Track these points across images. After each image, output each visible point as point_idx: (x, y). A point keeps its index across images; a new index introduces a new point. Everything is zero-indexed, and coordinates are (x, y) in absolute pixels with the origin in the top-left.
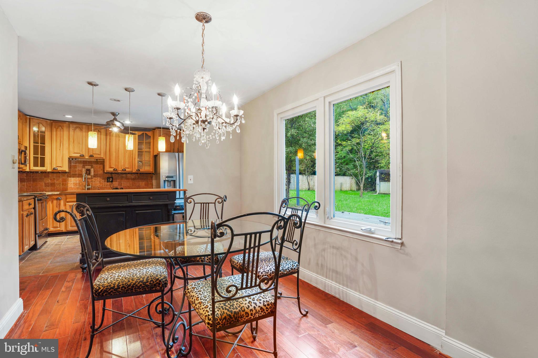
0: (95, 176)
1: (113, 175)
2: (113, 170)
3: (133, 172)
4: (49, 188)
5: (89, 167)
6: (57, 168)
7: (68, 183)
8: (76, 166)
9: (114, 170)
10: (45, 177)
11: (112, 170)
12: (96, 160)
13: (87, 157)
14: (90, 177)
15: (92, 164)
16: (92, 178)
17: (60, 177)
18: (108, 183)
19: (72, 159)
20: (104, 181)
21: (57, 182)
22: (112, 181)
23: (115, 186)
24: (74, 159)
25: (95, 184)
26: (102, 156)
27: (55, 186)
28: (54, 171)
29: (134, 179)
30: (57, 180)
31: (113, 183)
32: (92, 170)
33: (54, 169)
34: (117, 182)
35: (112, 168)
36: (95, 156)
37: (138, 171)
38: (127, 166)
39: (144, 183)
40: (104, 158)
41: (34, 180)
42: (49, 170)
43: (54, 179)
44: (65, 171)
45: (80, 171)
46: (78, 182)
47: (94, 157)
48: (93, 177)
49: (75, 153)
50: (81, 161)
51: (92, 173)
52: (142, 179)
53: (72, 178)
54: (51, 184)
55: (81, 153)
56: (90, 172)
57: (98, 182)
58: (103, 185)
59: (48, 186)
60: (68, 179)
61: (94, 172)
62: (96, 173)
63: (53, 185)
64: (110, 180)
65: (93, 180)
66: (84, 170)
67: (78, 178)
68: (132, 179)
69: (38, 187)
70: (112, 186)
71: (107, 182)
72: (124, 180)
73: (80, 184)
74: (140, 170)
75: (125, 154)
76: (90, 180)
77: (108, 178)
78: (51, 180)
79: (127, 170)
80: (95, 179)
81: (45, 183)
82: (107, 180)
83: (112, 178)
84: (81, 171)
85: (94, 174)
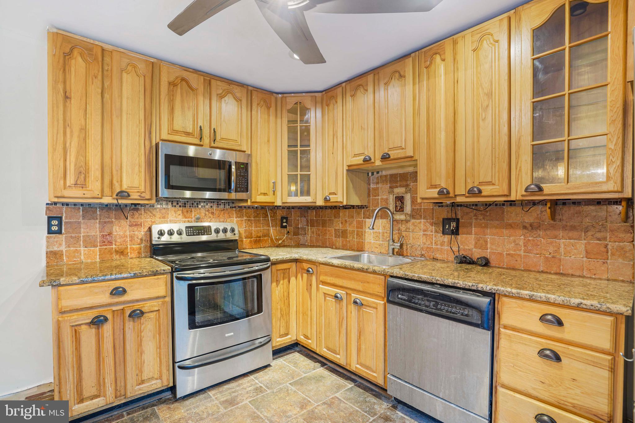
0: (415, 214)
1: (460, 213)
2: (436, 195)
3: (513, 198)
5: (399, 191)
6: (330, 196)
7: (365, 232)
8: (377, 189)
9: (441, 193)
10: (335, 217)
11: (434, 193)
13: (379, 163)
14: (402, 217)
15: (407, 181)
16: (407, 221)
17: (353, 217)
18: (447, 238)
19: (373, 174)
20: (436, 231)
21: (350, 229)
22: (456, 232)
23: (464, 249)
24: (375, 173)
25: (413, 238)
26: (410, 151)
27: (347, 238)
29: (532, 227)
30: (350, 225)
31: (459, 237)
32: (408, 197)
33: (326, 199)
34: (471, 234)
35: (435, 187)
36: (392, 155)
37: (533, 193)
38: (484, 174)
39: (581, 245)
40: (414, 158)
42: (320, 202)
43: (346, 221)
44: (342, 202)
45: (384, 203)
46: (381, 231)
47: (392, 159)
48: (408, 218)
49: (352, 156)
50: (386, 176)
51: (408, 208)
52: (573, 228)
54: (342, 232)
55: (366, 152)
56: (403, 203)
57: (422, 233)
58: (432, 243)
59: (339, 237)
60: (365, 222)
61: (412, 202)
62: (417, 207)
63: (344, 234)
64: (450, 226)
65: (410, 225)
66: (391, 200)
67: (380, 221)
68: (525, 227)
69: (327, 237)
70: (456, 249)
71: (444, 233)
72: (494, 230)
73: (385, 234)
74: (540, 189)
76: (403, 227)
77: (446, 221)
78: (342, 223)
79: (487, 190)
80: (413, 224)
81: (335, 230)
82: (444, 227)
83: (457, 221)
84: (386, 200)
85: (413, 210)
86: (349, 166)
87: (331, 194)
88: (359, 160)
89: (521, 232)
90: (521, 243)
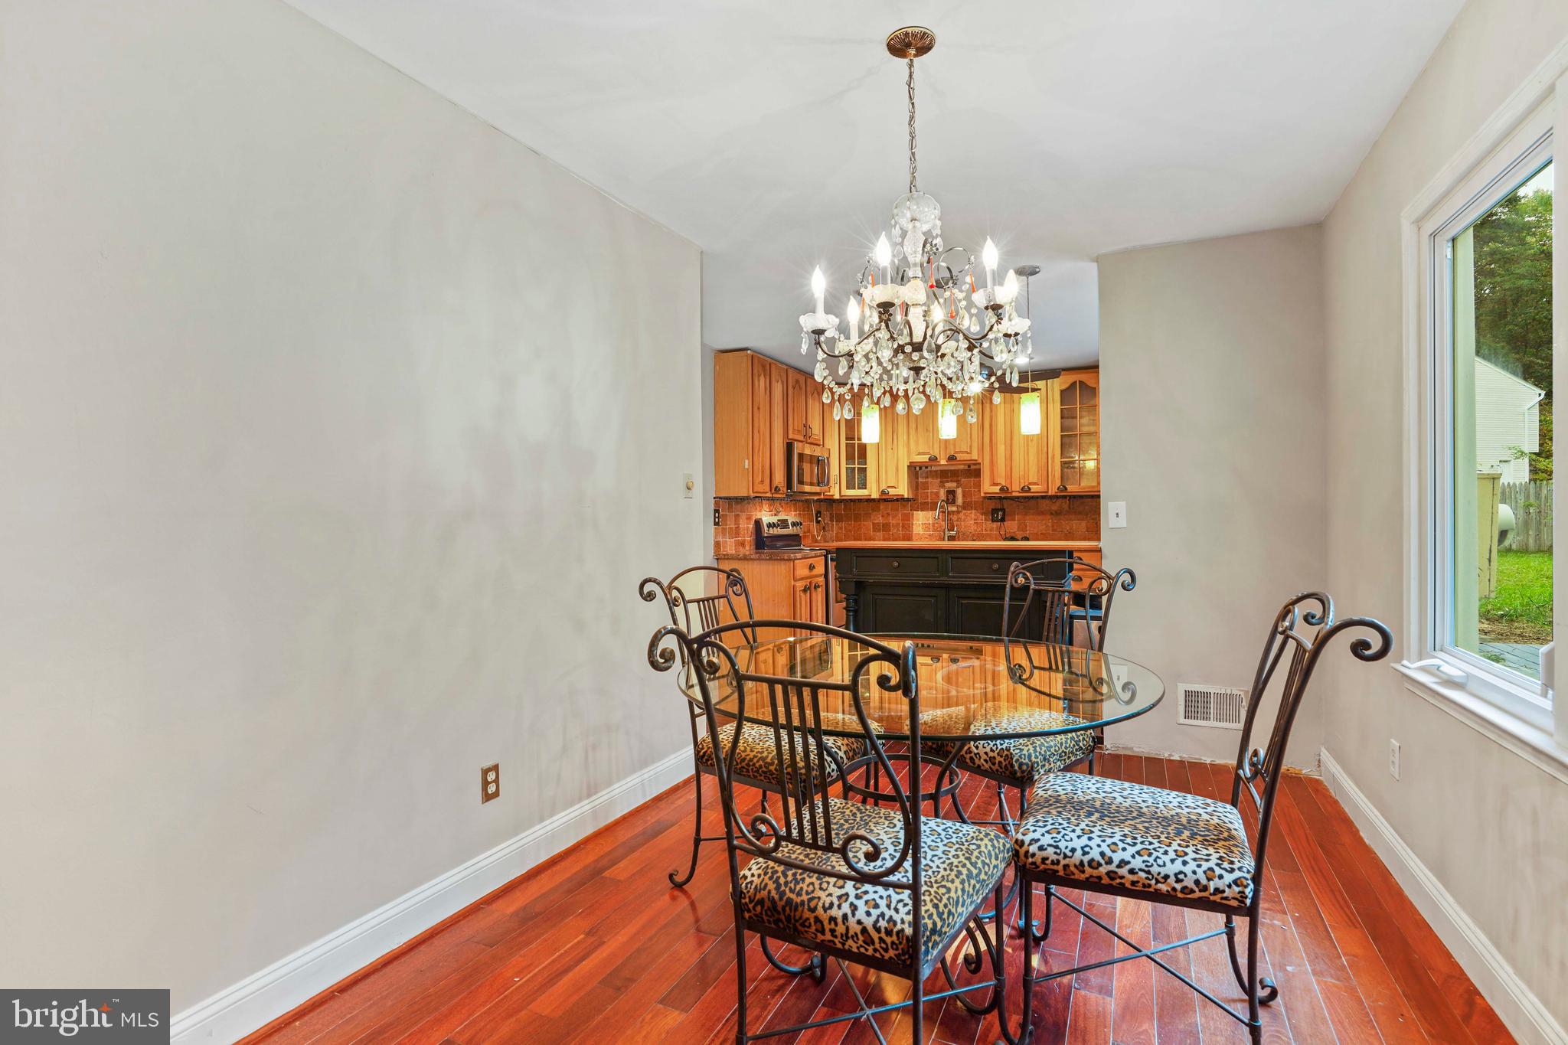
0: (966, 506)
1: (1006, 504)
2: (998, 492)
3: (1050, 494)
4: (881, 534)
5: (951, 485)
6: (889, 490)
7: (913, 524)
8: (927, 483)
9: (1000, 489)
10: (873, 510)
11: (997, 489)
12: (966, 467)
13: (943, 462)
14: (954, 509)
15: (958, 476)
16: (958, 512)
17: (897, 510)
18: (995, 525)
19: (921, 469)
20: (986, 520)
21: (894, 520)
22: (1003, 520)
23: (1010, 533)
24: (923, 468)
25: (965, 526)
26: (975, 456)
27: (890, 531)
28: (883, 497)
29: (1058, 513)
30: (894, 517)
31: (1005, 523)
32: (959, 491)
33: (883, 492)
34: (1014, 520)
35: (997, 485)
36: (959, 456)
37: (1062, 491)
38: (1033, 478)
39: (1084, 524)
40: (980, 461)
41: (857, 518)
42: (875, 495)
43: (888, 514)
44: (903, 495)
45: (934, 496)
46: (930, 522)
47: (958, 459)
48: (960, 509)
49: (919, 454)
50: (936, 471)
51: (960, 500)
52: (1080, 513)
53: (920, 512)
54: (883, 525)
55: (931, 452)
56: (954, 496)
57: (973, 522)
58: (982, 530)
59: (879, 530)
60: (913, 514)
61: (964, 496)
62: (968, 500)
63: (886, 527)
64: (998, 515)
65: (962, 515)
66: (942, 494)
67: (931, 512)
68: (1052, 514)
70: (1002, 533)
71: (992, 521)
72: (1031, 516)
73: (936, 525)
74: (1066, 489)
75: (1028, 445)
76: (955, 518)
77: (994, 511)
78: (882, 516)
79: (1034, 488)
80: (965, 514)
81: (874, 524)
82: (993, 515)
83: (1003, 510)
84: (937, 494)
85: (964, 502)
86: (910, 463)
87: (889, 487)
88: (925, 458)
89: (1049, 517)
90: (1050, 524)
